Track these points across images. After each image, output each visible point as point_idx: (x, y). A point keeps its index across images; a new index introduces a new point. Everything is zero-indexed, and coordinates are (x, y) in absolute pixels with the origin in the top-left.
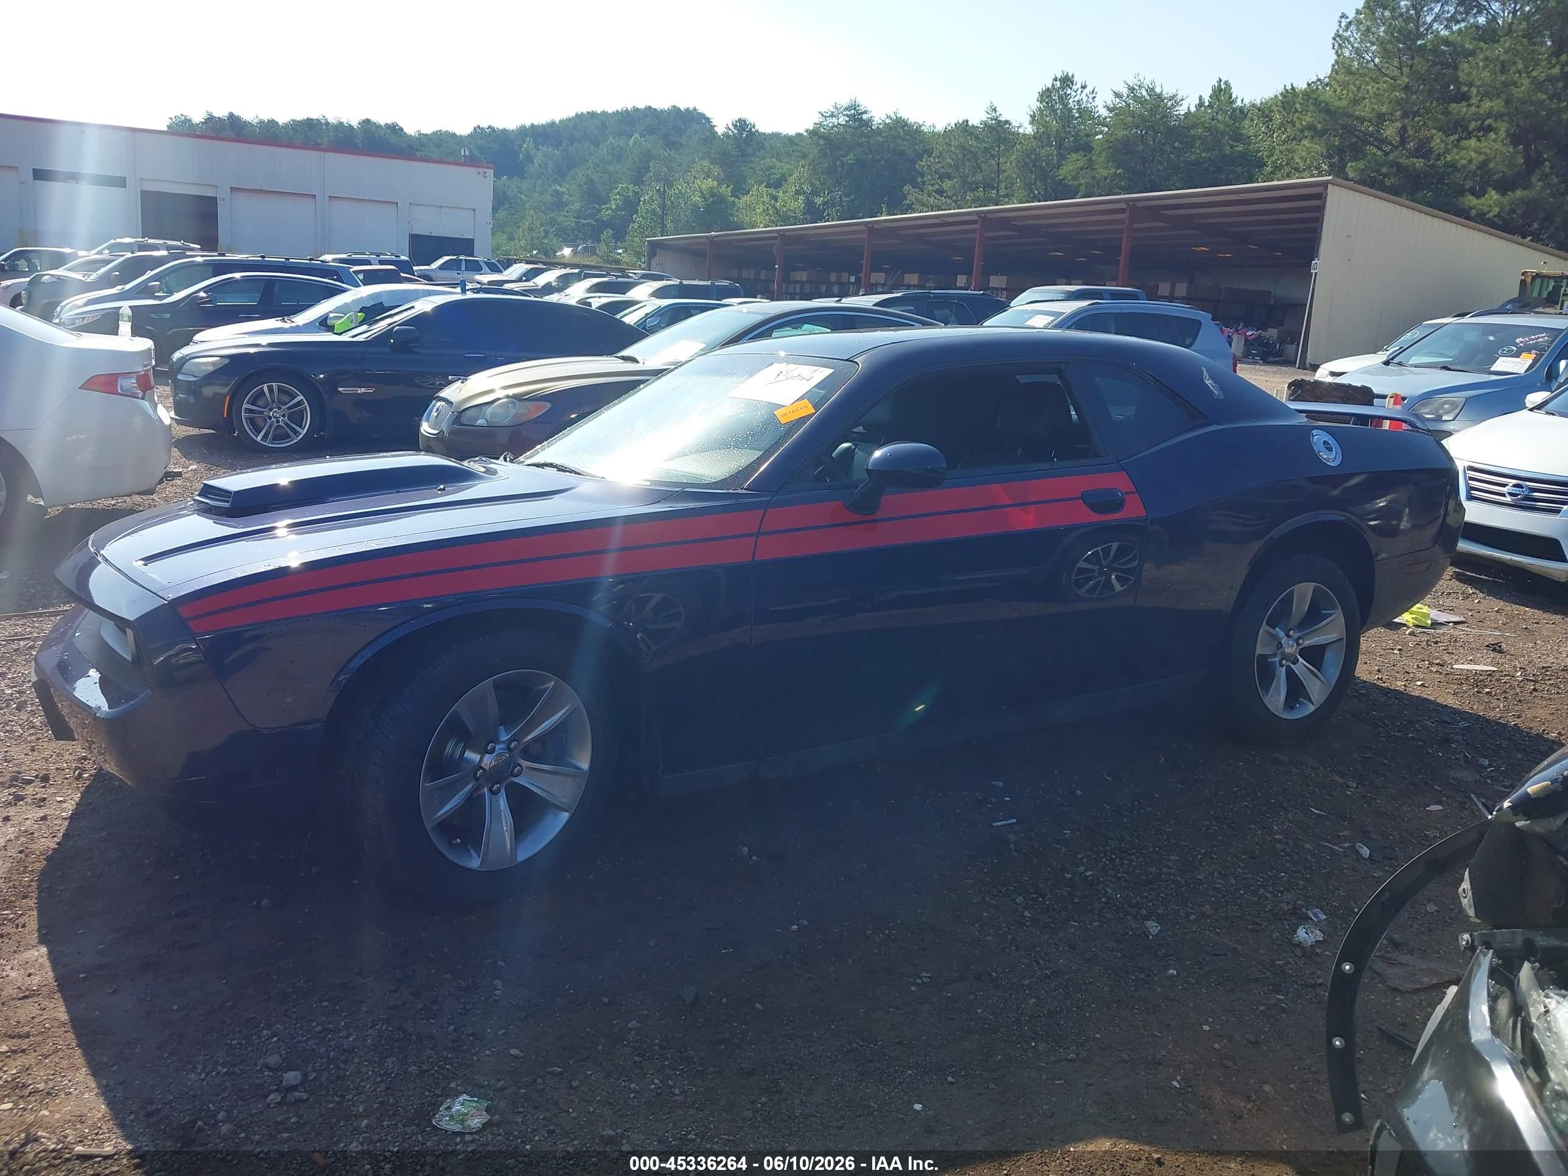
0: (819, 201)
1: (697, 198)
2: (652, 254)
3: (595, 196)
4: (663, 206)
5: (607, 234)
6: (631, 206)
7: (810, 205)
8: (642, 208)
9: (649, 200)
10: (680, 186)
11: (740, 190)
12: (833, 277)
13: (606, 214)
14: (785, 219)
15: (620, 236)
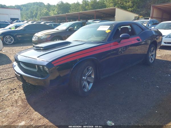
0: (59, 12)
1: (45, 12)
2: (41, 19)
3: (32, 13)
4: (41, 13)
5: (34, 17)
6: (37, 14)
7: (58, 13)
8: (38, 14)
9: (39, 13)
10: (42, 11)
11: (49, 11)
12: (62, 20)
13: (33, 15)
14: (55, 14)
15: (36, 17)
